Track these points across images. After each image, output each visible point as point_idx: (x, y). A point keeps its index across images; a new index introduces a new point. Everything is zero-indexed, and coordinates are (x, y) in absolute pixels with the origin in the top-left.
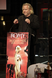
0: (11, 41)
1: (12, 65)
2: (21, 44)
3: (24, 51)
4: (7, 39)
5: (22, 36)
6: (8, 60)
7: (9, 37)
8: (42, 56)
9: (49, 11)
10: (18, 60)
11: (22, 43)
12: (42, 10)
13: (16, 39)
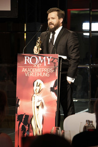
0: (24, 70)
1: (27, 116)
2: (44, 75)
3: (50, 90)
4: (18, 67)
5: (47, 61)
6: (18, 106)
7: (22, 62)
8: (77, 101)
9: (91, 14)
10: (38, 107)
11: (47, 74)
12: (70, 11)
13: (35, 67)
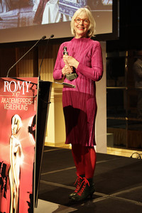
0: (3, 100)
2: (22, 109)
7: (1, 89)
11: (25, 107)
13: (14, 97)
